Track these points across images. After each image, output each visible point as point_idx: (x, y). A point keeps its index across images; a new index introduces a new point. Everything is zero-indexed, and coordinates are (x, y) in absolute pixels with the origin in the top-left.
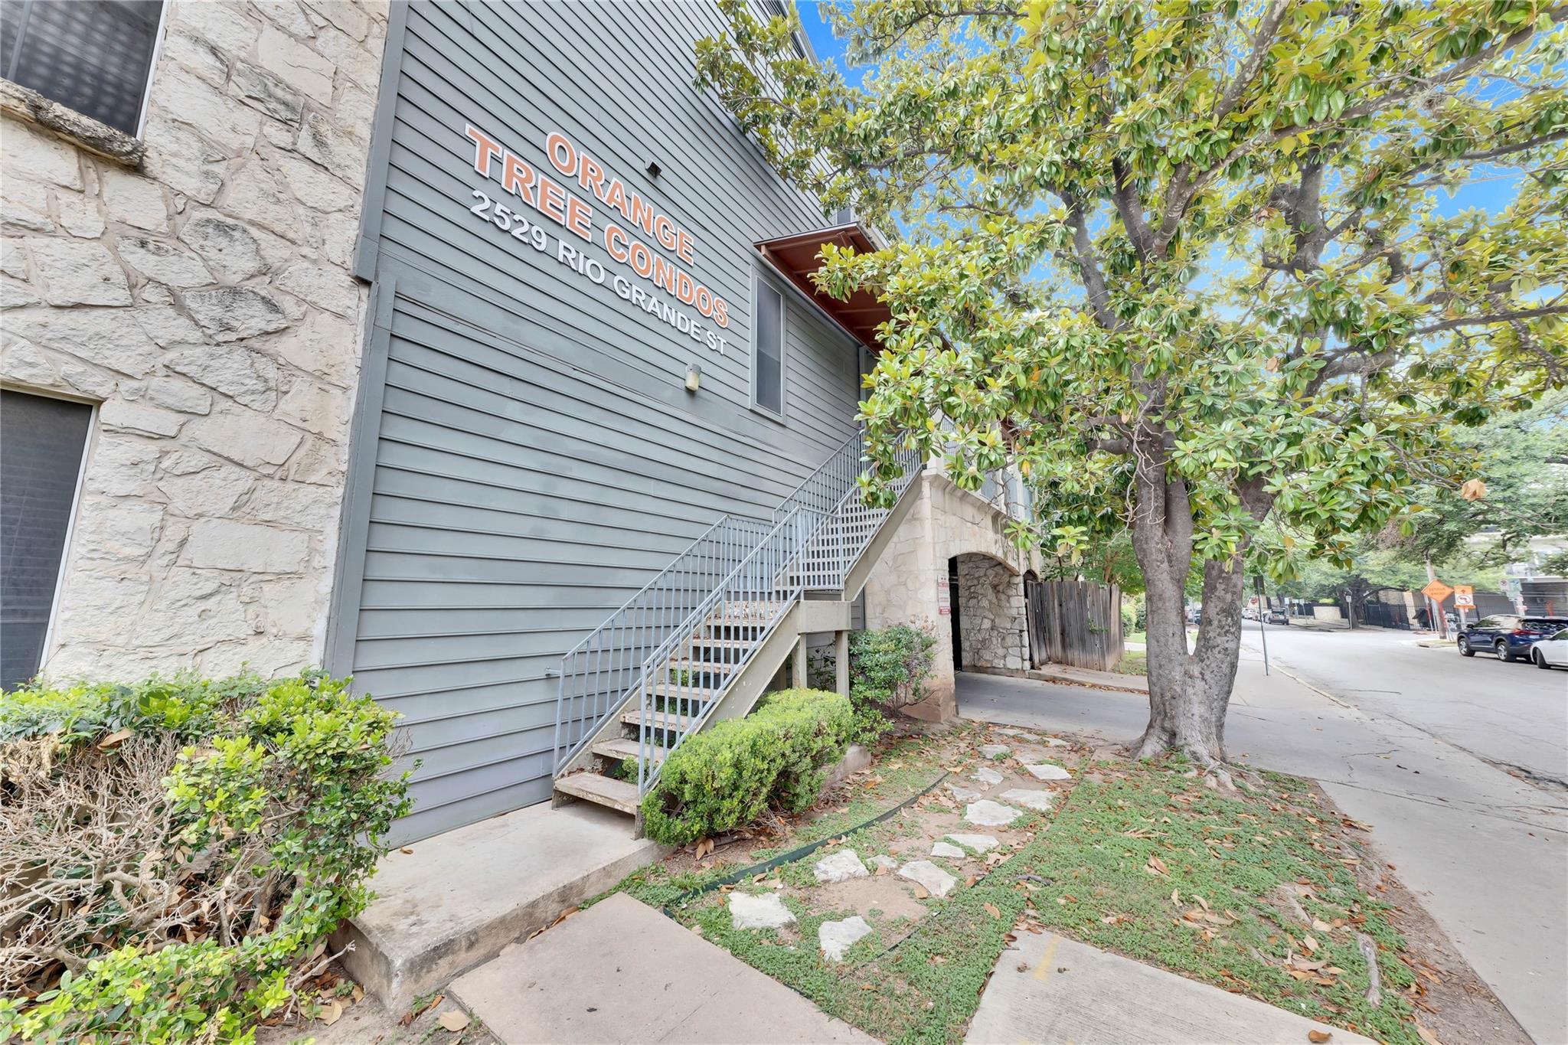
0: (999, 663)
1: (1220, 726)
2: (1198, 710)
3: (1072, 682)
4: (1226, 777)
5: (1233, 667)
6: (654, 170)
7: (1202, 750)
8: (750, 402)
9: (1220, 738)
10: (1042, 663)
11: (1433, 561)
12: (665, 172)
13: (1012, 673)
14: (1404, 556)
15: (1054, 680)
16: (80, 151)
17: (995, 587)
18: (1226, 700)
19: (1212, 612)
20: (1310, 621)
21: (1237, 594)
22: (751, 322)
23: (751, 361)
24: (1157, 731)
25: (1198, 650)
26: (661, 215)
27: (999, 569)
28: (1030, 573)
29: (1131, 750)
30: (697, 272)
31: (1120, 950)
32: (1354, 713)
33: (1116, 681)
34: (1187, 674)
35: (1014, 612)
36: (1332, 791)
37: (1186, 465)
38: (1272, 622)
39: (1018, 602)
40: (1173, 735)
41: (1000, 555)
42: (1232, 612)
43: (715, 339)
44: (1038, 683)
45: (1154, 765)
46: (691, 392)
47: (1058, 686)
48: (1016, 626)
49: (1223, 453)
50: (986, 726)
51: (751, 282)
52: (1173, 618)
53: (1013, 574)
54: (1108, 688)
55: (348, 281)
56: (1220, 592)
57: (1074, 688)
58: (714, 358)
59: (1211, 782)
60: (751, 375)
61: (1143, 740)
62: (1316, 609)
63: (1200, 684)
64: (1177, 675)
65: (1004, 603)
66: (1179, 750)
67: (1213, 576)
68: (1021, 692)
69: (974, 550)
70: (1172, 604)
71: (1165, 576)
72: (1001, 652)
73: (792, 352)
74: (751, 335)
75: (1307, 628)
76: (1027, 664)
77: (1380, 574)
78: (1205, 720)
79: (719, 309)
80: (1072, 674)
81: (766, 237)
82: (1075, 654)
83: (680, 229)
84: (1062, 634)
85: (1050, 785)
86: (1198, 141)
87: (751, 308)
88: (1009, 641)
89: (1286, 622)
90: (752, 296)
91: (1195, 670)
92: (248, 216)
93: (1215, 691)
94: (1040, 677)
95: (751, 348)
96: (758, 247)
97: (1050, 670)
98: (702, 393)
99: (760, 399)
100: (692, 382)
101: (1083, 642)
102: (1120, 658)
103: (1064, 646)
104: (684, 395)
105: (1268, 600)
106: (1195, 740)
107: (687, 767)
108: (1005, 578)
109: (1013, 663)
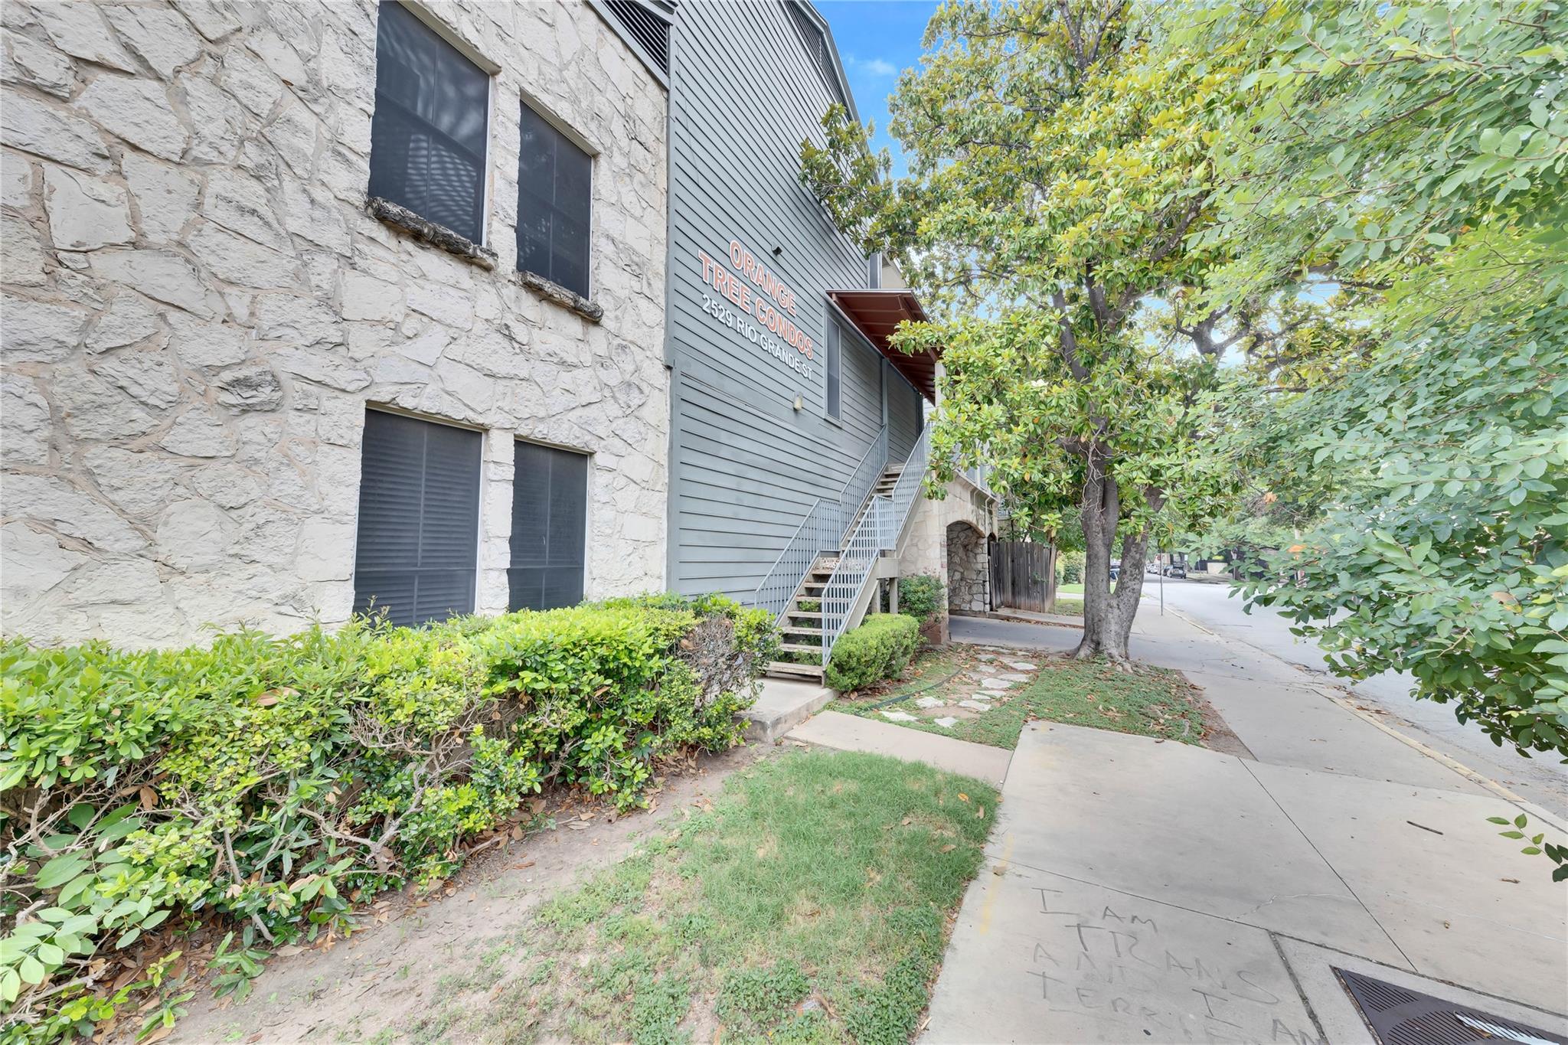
0: (965, 607)
1: (1127, 638)
2: (1114, 627)
3: (1021, 620)
4: (1128, 666)
5: (1137, 600)
6: (778, 251)
7: (1114, 652)
8: (824, 413)
9: (1126, 645)
10: (998, 607)
11: (1297, 526)
12: (784, 252)
13: (975, 614)
14: (1274, 522)
15: (1008, 619)
16: (583, 318)
17: (965, 547)
18: (1131, 621)
19: (1127, 566)
20: (1203, 575)
21: (1143, 554)
22: (824, 352)
23: (824, 382)
24: (1088, 642)
25: (1117, 590)
26: (781, 283)
27: (969, 533)
28: (992, 536)
29: (1071, 655)
30: (797, 321)
31: (1077, 724)
32: (1216, 638)
33: (1052, 619)
34: (1109, 605)
35: (979, 567)
36: (1188, 675)
37: (1120, 479)
38: (1173, 575)
39: (983, 559)
40: (1098, 644)
41: (974, 522)
42: (1138, 565)
43: (807, 369)
44: (997, 621)
45: (1087, 661)
46: (795, 410)
47: (1011, 623)
48: (981, 577)
49: (1140, 474)
50: (972, 646)
51: (824, 318)
52: (1103, 569)
53: (980, 536)
54: (1047, 624)
55: (662, 368)
56: (1133, 553)
57: (1023, 624)
58: (805, 383)
59: (1120, 669)
60: (824, 392)
61: (1078, 649)
62: (1209, 565)
63: (1116, 611)
64: (1103, 606)
65: (972, 559)
66: (1101, 652)
67: (1129, 542)
68: (985, 626)
69: (960, 519)
70: (1102, 561)
71: (1100, 542)
72: (967, 598)
73: (845, 370)
74: (824, 362)
75: (1200, 581)
76: (988, 607)
77: (1260, 535)
78: (1117, 634)
79: (807, 345)
80: (1020, 614)
81: (836, 289)
82: (1022, 600)
83: (789, 291)
84: (1013, 584)
85: (1027, 672)
86: (1140, 275)
87: (823, 341)
88: (975, 589)
89: (1183, 576)
90: (823, 331)
91: (1114, 603)
92: (630, 338)
93: (1125, 616)
94: (998, 617)
95: (824, 372)
96: (830, 294)
97: (1004, 612)
98: (803, 411)
99: (830, 411)
100: (797, 405)
101: (1028, 588)
102: (1053, 603)
103: (1013, 594)
104: (792, 413)
105: (1172, 557)
106: (1111, 646)
107: (853, 649)
108: (974, 540)
109: (977, 606)
